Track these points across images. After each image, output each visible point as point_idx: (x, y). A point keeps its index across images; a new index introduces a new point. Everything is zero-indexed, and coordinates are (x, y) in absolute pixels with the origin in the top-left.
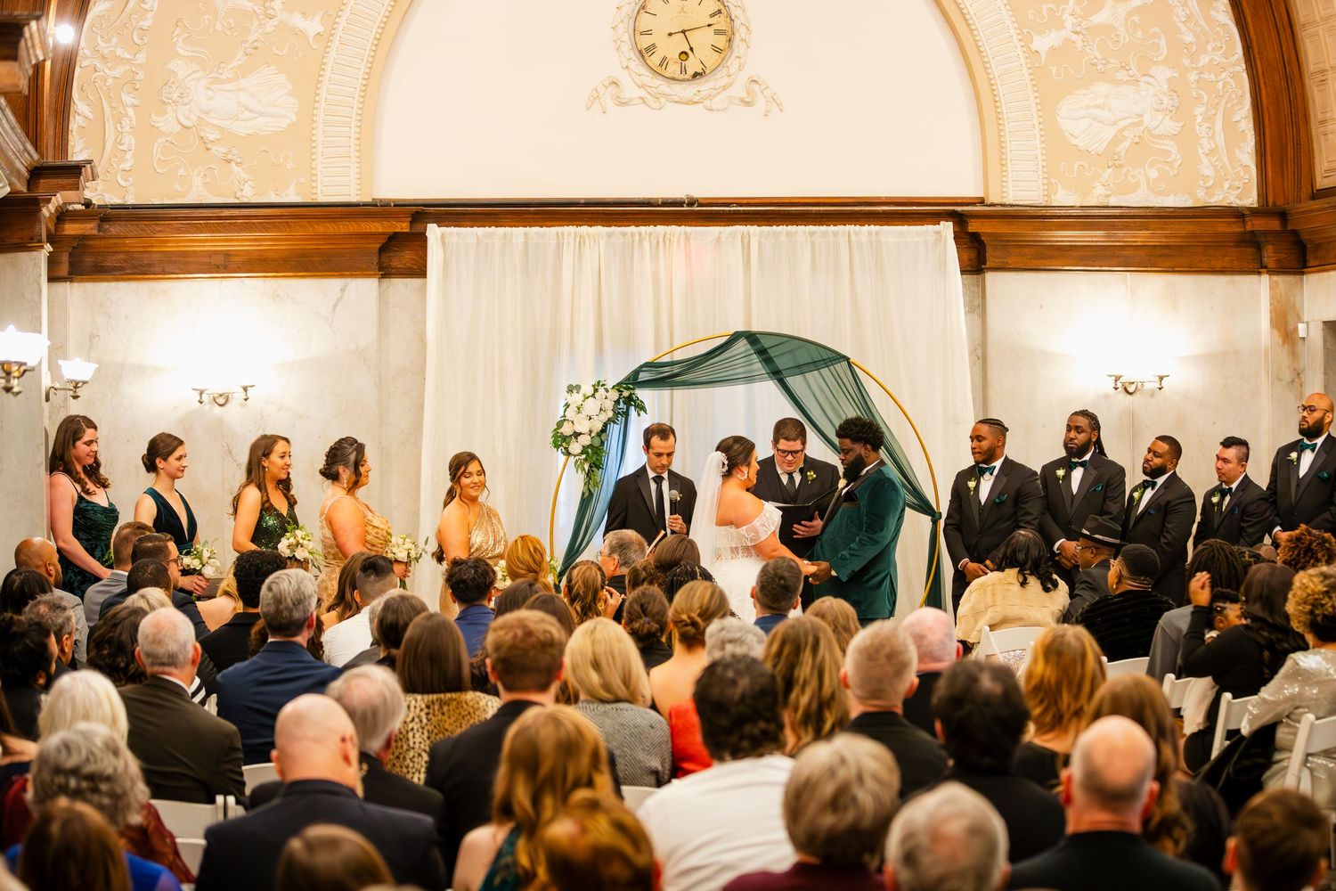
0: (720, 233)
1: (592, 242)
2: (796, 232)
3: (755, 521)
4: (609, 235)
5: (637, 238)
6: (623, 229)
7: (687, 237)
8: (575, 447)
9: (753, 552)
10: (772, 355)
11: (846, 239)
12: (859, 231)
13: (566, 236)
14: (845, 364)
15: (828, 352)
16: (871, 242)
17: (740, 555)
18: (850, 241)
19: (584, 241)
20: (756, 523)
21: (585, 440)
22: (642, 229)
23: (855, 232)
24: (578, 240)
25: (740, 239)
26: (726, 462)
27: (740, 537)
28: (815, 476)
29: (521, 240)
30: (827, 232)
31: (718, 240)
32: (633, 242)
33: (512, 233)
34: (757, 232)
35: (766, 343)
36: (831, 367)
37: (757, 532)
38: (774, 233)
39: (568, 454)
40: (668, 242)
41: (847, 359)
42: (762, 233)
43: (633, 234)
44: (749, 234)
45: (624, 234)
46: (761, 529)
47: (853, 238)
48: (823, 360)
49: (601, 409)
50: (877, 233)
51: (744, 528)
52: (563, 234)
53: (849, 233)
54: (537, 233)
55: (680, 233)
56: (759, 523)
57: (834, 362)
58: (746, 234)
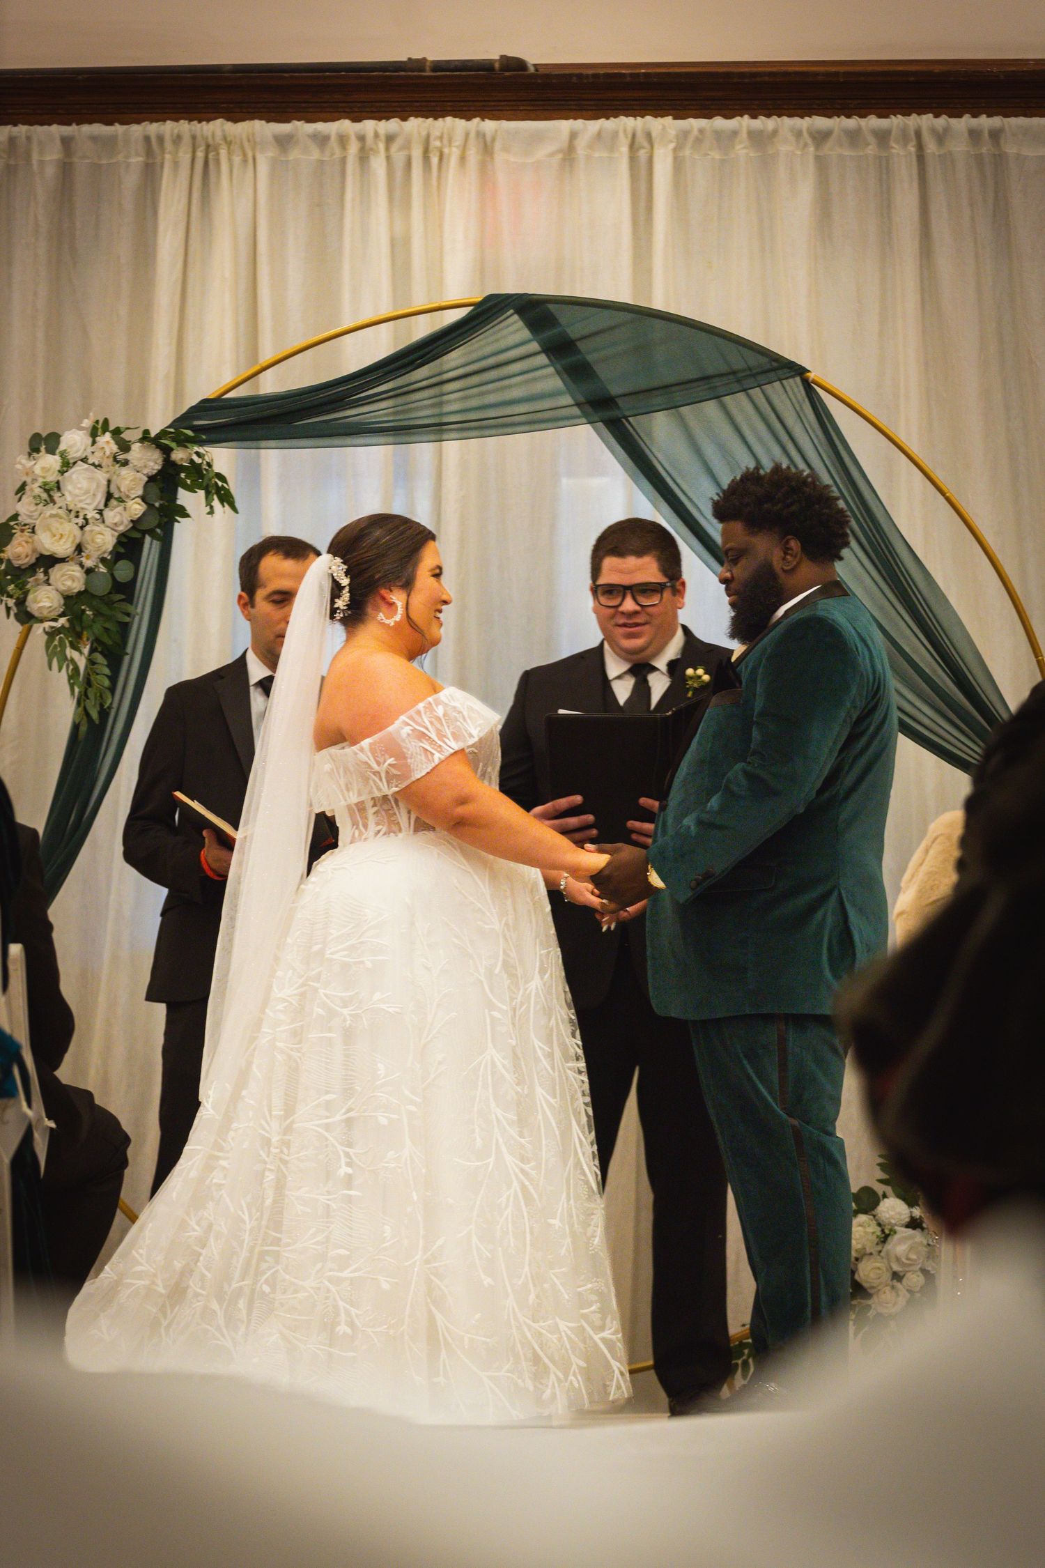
0: (573, 136)
1: (237, 159)
2: (775, 132)
3: (398, 723)
4: (283, 143)
5: (353, 148)
6: (320, 127)
7: (487, 149)
8: (44, 599)
9: (403, 818)
10: (590, 358)
11: (912, 148)
12: (947, 130)
13: (168, 145)
14: (795, 384)
15: (746, 352)
16: (979, 159)
17: (372, 827)
18: (921, 158)
19: (218, 161)
20: (400, 728)
21: (70, 578)
22: (369, 126)
23: (933, 131)
24: (200, 154)
25: (624, 149)
26: (345, 581)
27: (365, 774)
28: (706, 678)
29: (53, 155)
30: (859, 130)
31: (569, 153)
32: (343, 161)
33: (29, 138)
34: (672, 132)
35: (574, 325)
36: (756, 392)
37: (401, 755)
38: (718, 134)
39: (26, 617)
40: (435, 160)
41: (800, 371)
42: (685, 134)
43: (343, 140)
44: (649, 136)
45: (322, 140)
46: (413, 747)
47: (931, 147)
48: (734, 373)
49: (109, 496)
50: (995, 135)
51: (366, 743)
52: (161, 139)
53: (918, 134)
54: (94, 139)
55: (467, 135)
56: (407, 729)
57: (761, 379)
58: (641, 139)
